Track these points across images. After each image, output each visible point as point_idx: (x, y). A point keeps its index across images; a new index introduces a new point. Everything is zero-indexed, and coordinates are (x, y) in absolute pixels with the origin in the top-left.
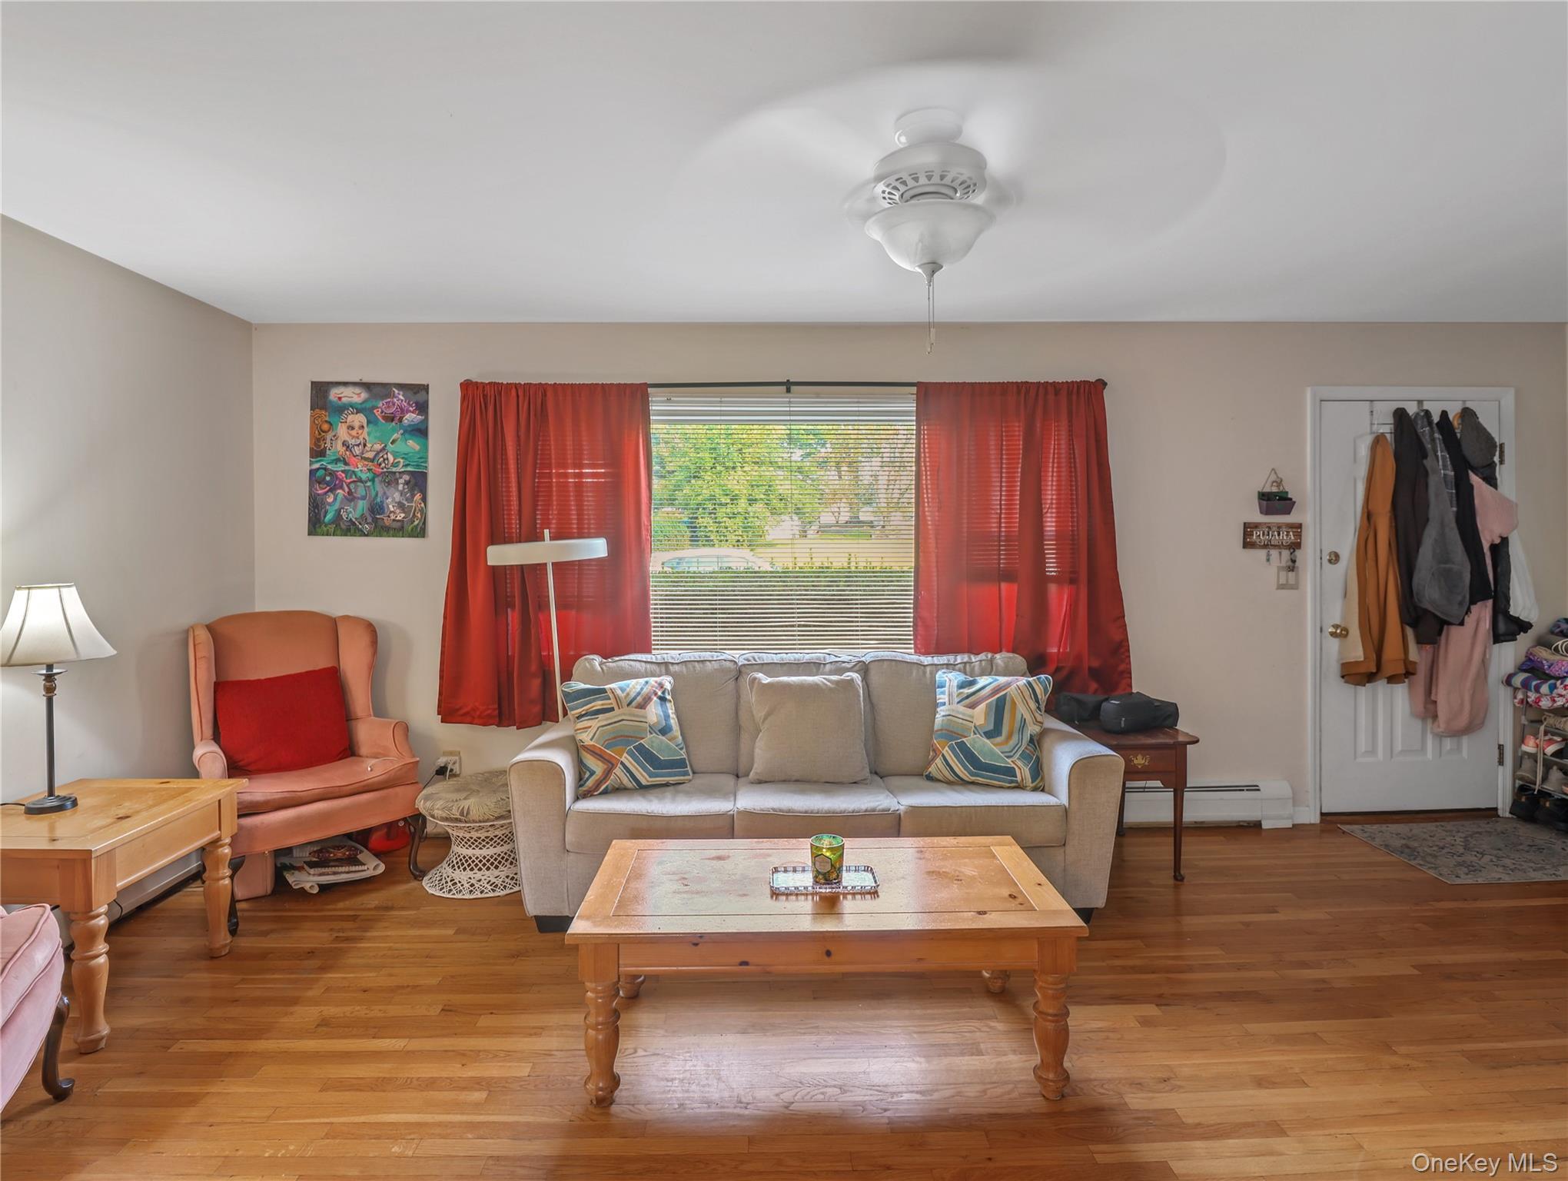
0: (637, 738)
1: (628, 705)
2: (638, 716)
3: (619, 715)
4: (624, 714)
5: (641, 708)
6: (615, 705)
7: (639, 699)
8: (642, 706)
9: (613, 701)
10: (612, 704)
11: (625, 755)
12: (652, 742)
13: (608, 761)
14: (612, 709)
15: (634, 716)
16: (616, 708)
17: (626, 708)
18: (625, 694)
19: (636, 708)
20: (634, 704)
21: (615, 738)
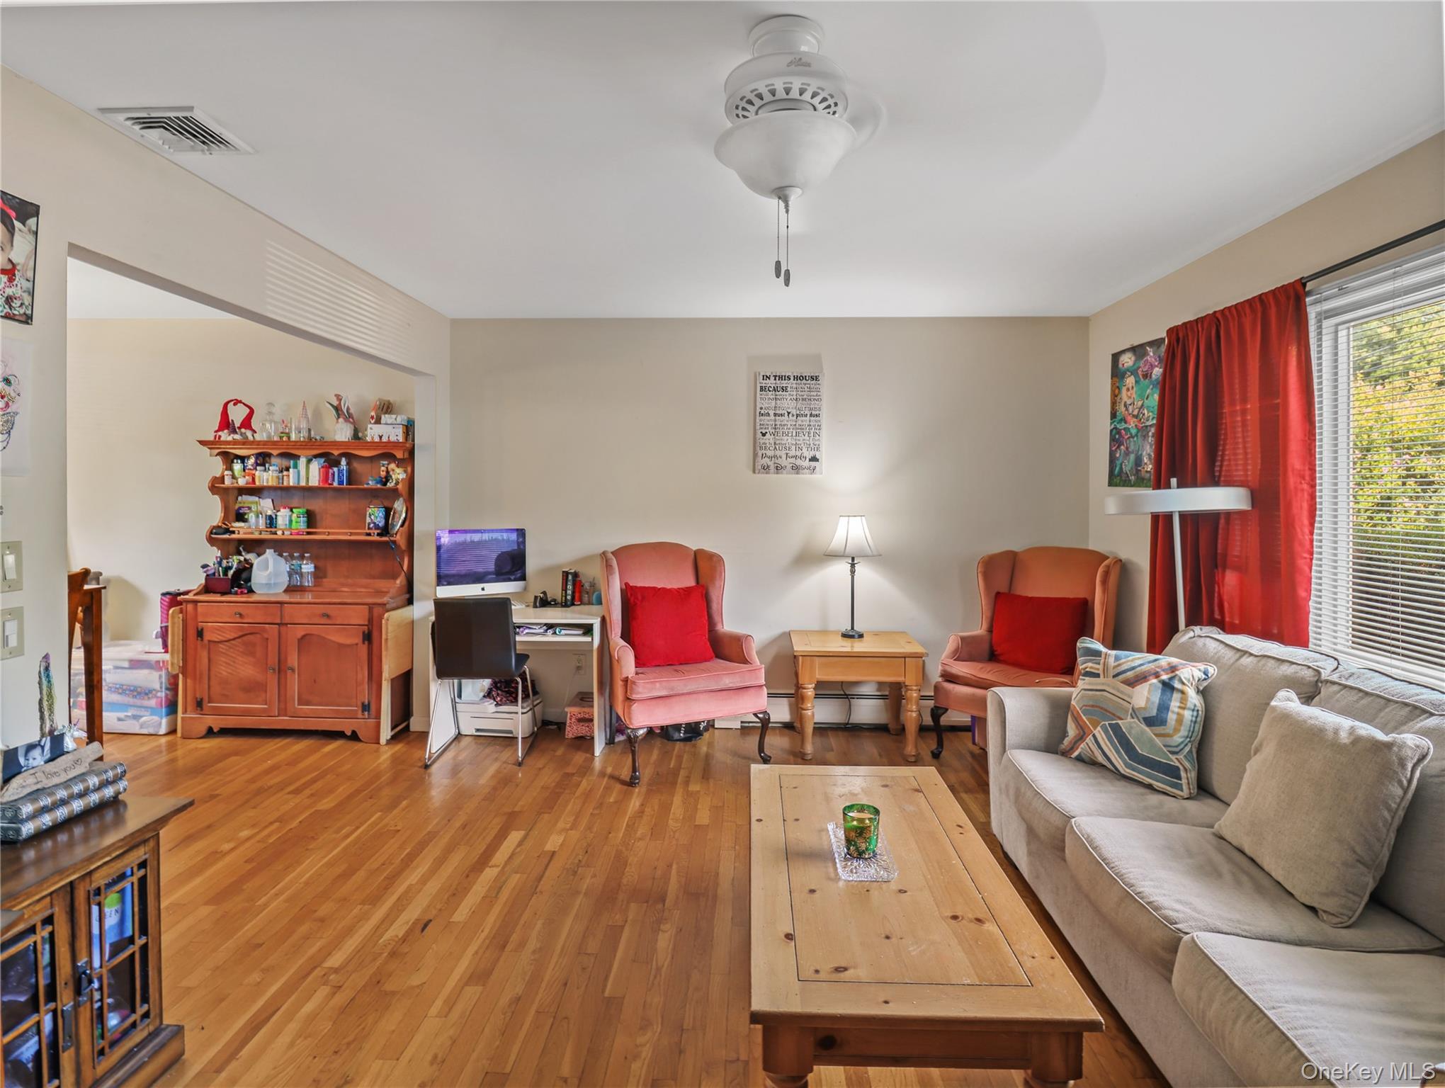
0: (1114, 715)
1: (1114, 676)
2: (1122, 692)
3: (1103, 684)
4: (1108, 685)
5: (1129, 685)
6: (1101, 672)
7: (1130, 674)
8: (1132, 683)
9: (1101, 667)
10: (1098, 669)
11: (1099, 728)
12: (1131, 728)
13: (1081, 727)
14: (1097, 676)
15: (1119, 691)
16: (1102, 676)
17: (1111, 679)
18: (1116, 664)
19: (1122, 682)
20: (1121, 677)
21: (1093, 706)
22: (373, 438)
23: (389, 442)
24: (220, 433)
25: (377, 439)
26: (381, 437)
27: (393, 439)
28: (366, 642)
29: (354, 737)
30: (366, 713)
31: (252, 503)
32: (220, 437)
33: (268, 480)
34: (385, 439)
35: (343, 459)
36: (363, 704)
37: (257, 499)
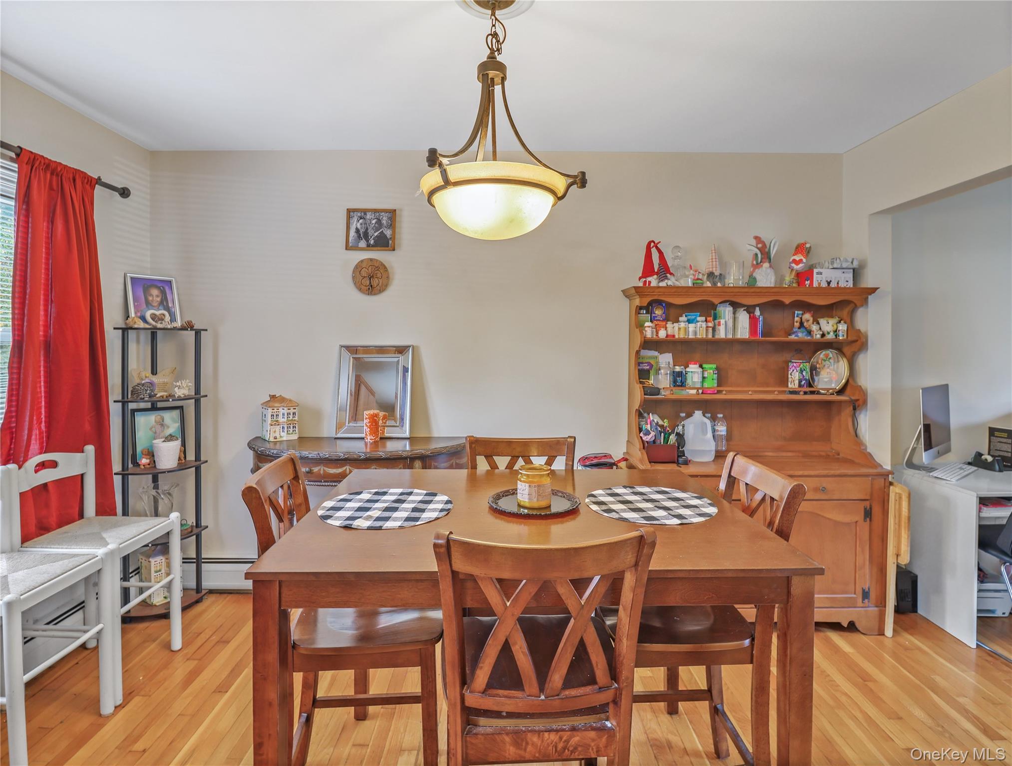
22: (819, 284)
23: (838, 288)
24: (649, 279)
25: (824, 285)
26: (829, 283)
27: (842, 284)
28: (868, 519)
29: (852, 627)
30: (866, 600)
31: (651, 358)
32: (650, 282)
33: (695, 333)
34: (833, 285)
35: (757, 309)
36: (863, 590)
37: (656, 353)
